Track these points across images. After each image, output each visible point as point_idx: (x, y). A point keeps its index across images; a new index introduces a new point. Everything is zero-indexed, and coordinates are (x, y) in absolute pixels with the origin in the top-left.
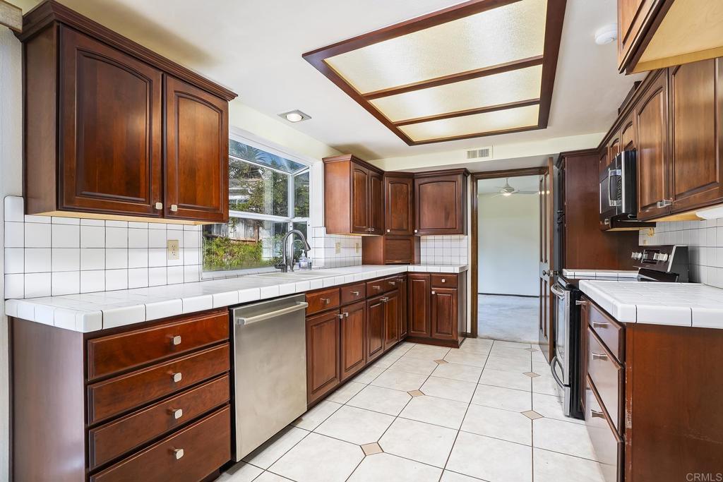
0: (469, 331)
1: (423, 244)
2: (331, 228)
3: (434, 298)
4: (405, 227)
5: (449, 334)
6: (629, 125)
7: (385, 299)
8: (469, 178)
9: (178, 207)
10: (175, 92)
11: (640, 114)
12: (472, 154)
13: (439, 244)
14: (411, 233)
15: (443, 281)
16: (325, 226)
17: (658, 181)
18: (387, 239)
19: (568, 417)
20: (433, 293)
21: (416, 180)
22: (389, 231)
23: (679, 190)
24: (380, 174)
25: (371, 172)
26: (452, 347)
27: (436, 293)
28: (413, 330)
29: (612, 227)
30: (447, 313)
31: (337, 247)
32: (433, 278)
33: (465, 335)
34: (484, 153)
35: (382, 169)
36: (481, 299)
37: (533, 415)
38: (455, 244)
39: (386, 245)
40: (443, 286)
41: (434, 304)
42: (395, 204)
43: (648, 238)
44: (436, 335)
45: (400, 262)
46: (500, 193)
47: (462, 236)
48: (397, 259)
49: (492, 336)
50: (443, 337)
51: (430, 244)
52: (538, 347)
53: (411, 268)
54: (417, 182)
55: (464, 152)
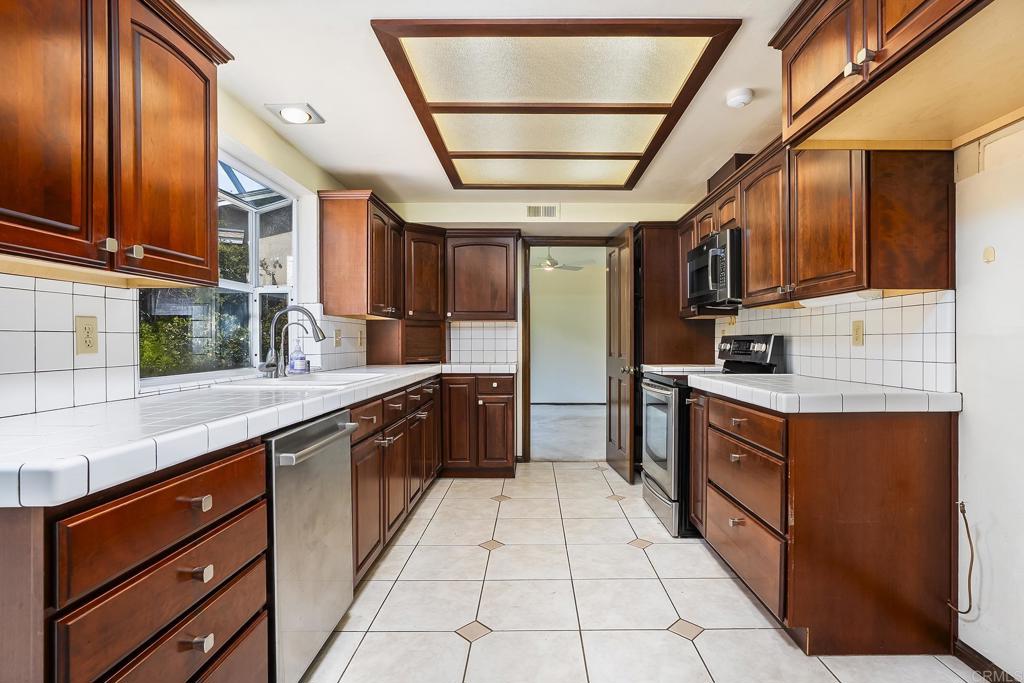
0: (520, 453)
1: (454, 333)
2: (331, 305)
3: (481, 410)
4: (433, 308)
5: (503, 459)
6: (731, 200)
7: (423, 415)
8: (520, 241)
9: (146, 251)
10: (133, 22)
11: (747, 190)
12: (534, 211)
13: (477, 333)
14: (442, 318)
15: (495, 385)
16: (321, 301)
17: (774, 266)
18: (407, 326)
19: (677, 537)
20: (481, 402)
21: (449, 240)
22: (411, 313)
23: (804, 275)
24: (401, 225)
25: (391, 221)
26: (505, 476)
27: (484, 403)
28: (451, 459)
29: (699, 314)
30: (499, 430)
31: (336, 337)
32: (479, 382)
33: (518, 460)
34: (550, 212)
35: (403, 218)
36: (534, 410)
37: (641, 544)
38: (501, 333)
39: (407, 335)
40: (495, 392)
41: (481, 417)
42: (420, 272)
43: (726, 327)
44: (484, 463)
45: (426, 359)
46: (540, 266)
47: (510, 323)
48: (422, 356)
49: (548, 458)
50: (494, 463)
51: (465, 333)
52: (606, 465)
53: (446, 369)
54: (450, 243)
55: (523, 206)
